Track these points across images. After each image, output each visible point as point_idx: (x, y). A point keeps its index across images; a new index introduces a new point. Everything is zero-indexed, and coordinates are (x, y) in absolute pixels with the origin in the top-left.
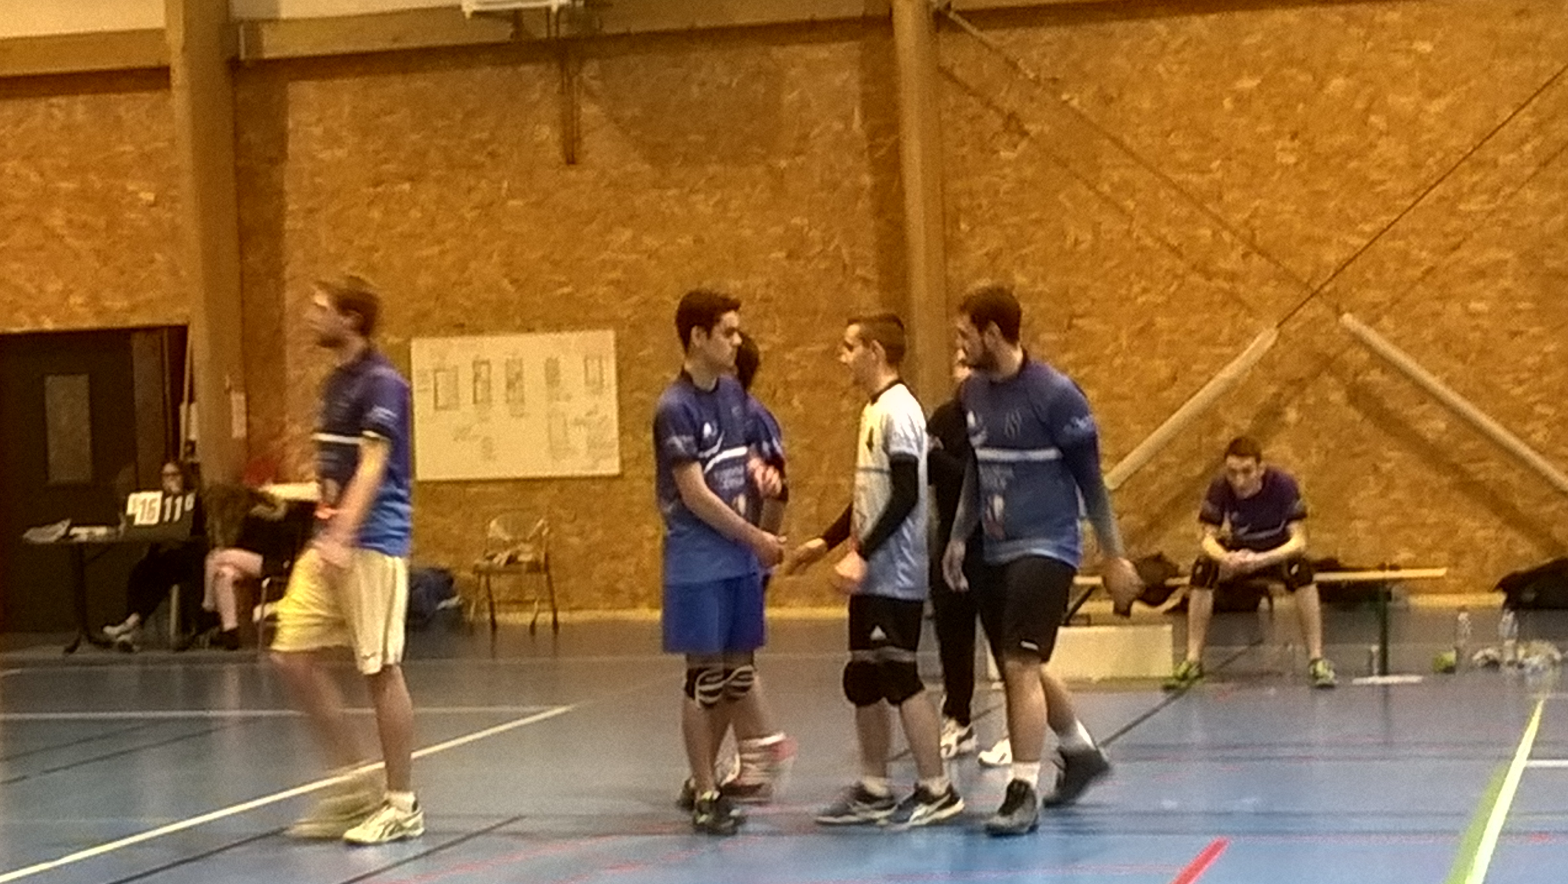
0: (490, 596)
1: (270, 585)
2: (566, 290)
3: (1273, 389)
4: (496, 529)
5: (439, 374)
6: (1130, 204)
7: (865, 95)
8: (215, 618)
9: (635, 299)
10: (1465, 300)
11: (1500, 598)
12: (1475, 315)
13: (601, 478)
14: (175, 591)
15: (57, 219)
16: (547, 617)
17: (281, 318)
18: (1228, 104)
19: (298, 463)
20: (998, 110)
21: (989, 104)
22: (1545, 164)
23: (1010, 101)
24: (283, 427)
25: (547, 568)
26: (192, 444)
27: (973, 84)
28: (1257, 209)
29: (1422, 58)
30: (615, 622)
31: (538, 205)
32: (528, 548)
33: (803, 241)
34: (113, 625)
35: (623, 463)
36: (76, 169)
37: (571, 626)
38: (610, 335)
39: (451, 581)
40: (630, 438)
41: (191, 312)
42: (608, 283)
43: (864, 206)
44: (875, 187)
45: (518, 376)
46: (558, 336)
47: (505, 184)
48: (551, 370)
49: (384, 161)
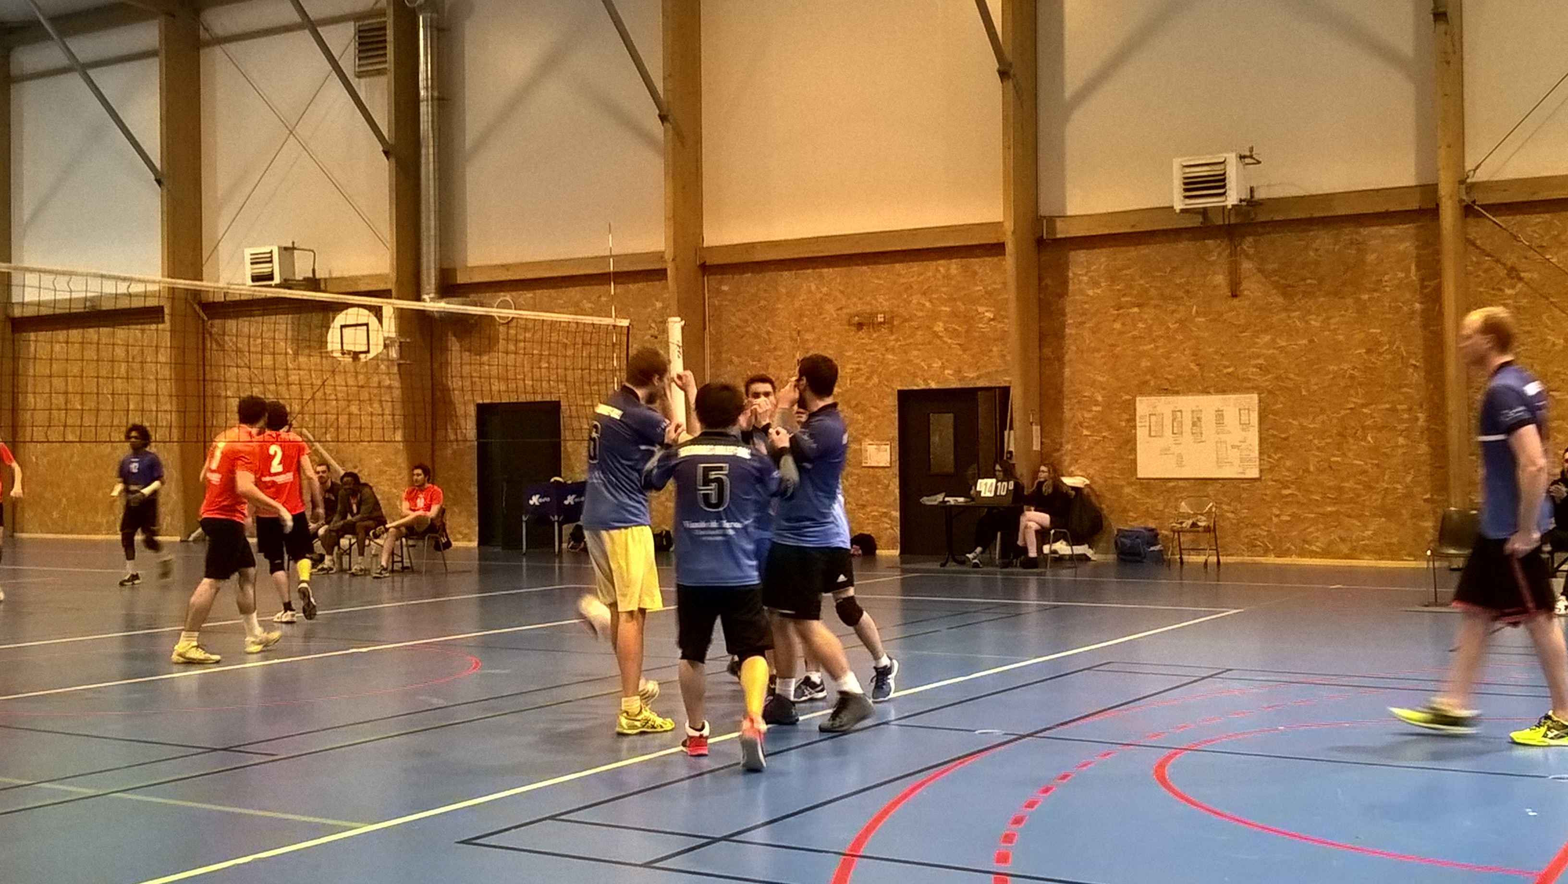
0: (1180, 545)
2: (1230, 370)
4: (1184, 507)
7: (1419, 257)
8: (1025, 550)
9: (1272, 375)
13: (1248, 479)
15: (939, 327)
16: (1214, 559)
19: (1070, 465)
20: (1504, 265)
21: (1498, 261)
23: (1512, 259)
24: (1061, 445)
25: (1214, 530)
30: (1252, 563)
32: (1203, 518)
33: (1379, 343)
34: (970, 552)
35: (1261, 471)
36: (951, 300)
38: (1255, 396)
39: (1157, 535)
40: (1265, 457)
41: (1012, 379)
42: (1255, 366)
43: (1416, 322)
44: (1423, 311)
45: (1199, 419)
46: (1224, 396)
47: (1195, 308)
48: (1220, 416)
49: (1123, 296)
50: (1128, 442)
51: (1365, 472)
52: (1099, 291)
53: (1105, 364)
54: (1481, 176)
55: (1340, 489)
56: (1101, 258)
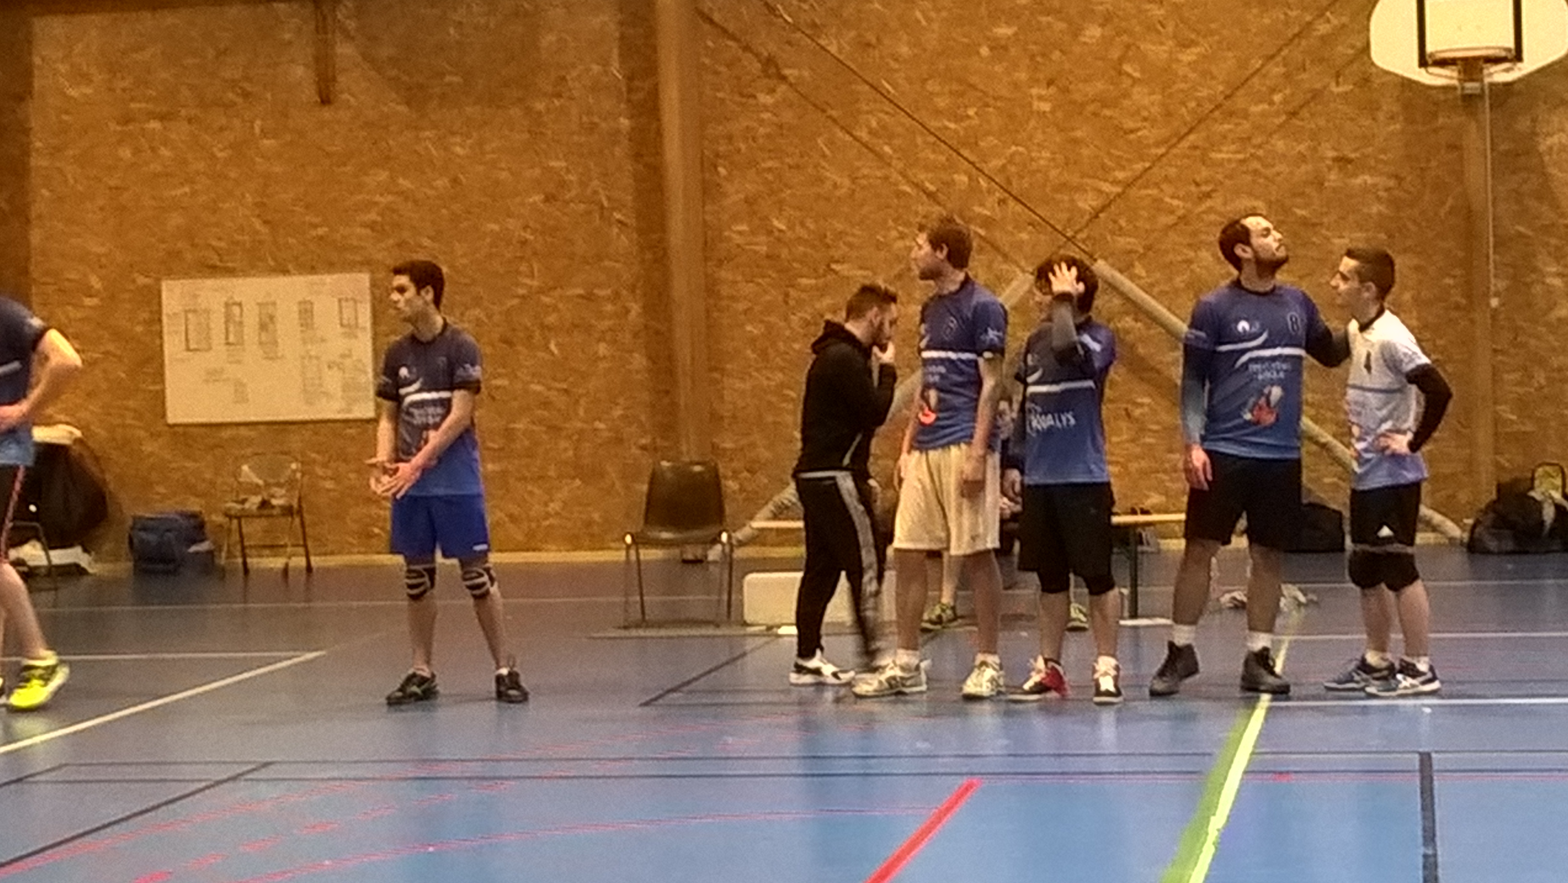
0: (242, 541)
2: (321, 231)
4: (249, 473)
5: (192, 316)
6: (887, 149)
13: (353, 423)
16: (300, 561)
17: (28, 259)
18: (984, 51)
23: (768, 46)
25: (300, 512)
27: (731, 27)
28: (1013, 155)
31: (293, 144)
32: (282, 492)
33: (563, 184)
37: (325, 571)
38: (365, 278)
39: (202, 526)
43: (623, 149)
44: (633, 130)
45: (272, 318)
46: (315, 278)
47: (258, 123)
48: (306, 312)
49: (132, 99)
51: (546, 404)
52: (87, 90)
53: (103, 222)
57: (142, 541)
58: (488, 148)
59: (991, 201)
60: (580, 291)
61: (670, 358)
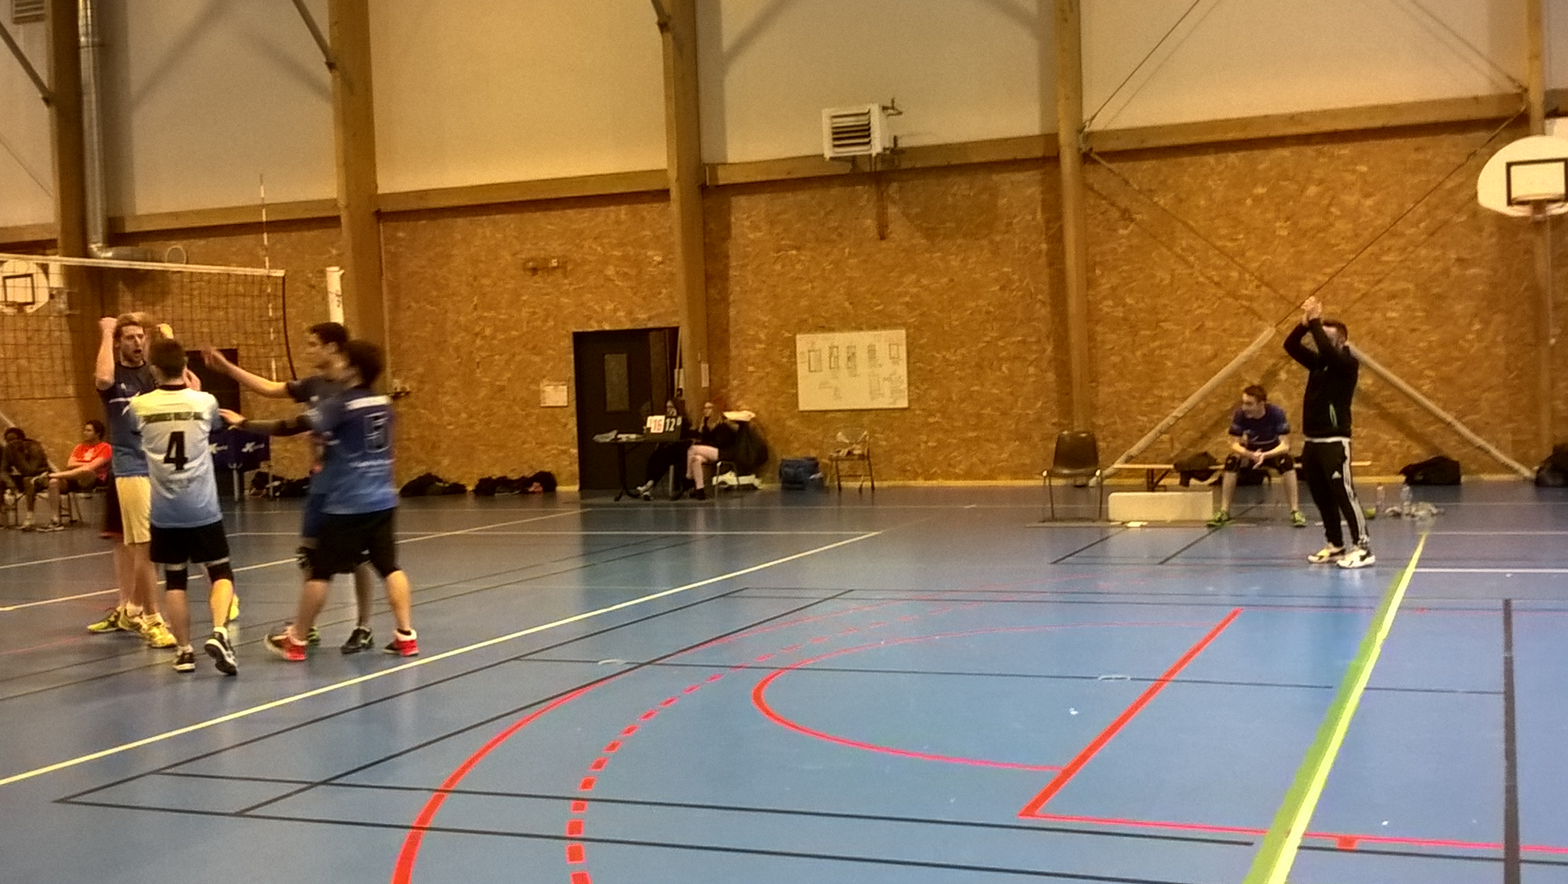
0: (838, 472)
1: (721, 466)
2: (880, 308)
3: (1271, 361)
4: (841, 437)
5: (812, 353)
6: (1192, 259)
7: (1044, 201)
8: (693, 482)
9: (918, 312)
10: (1385, 310)
11: (1402, 478)
12: (1391, 319)
13: (898, 409)
14: (672, 468)
15: (610, 271)
16: (868, 484)
17: (728, 324)
18: (1249, 202)
19: (737, 400)
20: (1118, 208)
21: (1113, 204)
22: (1432, 234)
23: (1124, 203)
24: (728, 381)
25: (868, 457)
26: (681, 390)
27: (1104, 193)
28: (1264, 261)
29: (1362, 174)
30: (904, 487)
31: (865, 261)
32: (859, 447)
33: (1010, 281)
34: (642, 486)
35: (910, 401)
36: (621, 245)
37: (882, 489)
38: (903, 333)
39: (817, 464)
40: (912, 388)
41: (680, 320)
42: (902, 304)
43: (1043, 261)
44: (1049, 250)
45: (854, 354)
46: (875, 333)
47: (847, 250)
48: (872, 351)
49: (782, 239)
50: (788, 377)
51: (1000, 400)
52: (759, 234)
53: (767, 303)
54: (1098, 125)
55: (979, 416)
56: (761, 202)
57: (786, 473)
58: (970, 261)
59: (1252, 286)
60: (1020, 338)
61: (1069, 375)
